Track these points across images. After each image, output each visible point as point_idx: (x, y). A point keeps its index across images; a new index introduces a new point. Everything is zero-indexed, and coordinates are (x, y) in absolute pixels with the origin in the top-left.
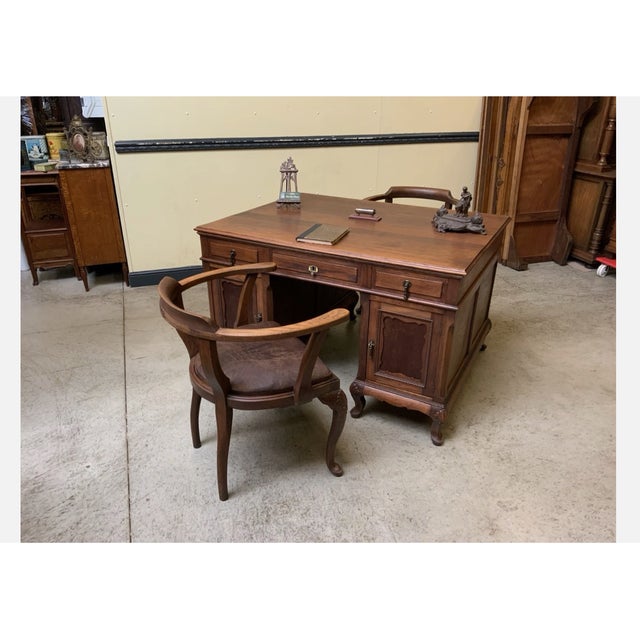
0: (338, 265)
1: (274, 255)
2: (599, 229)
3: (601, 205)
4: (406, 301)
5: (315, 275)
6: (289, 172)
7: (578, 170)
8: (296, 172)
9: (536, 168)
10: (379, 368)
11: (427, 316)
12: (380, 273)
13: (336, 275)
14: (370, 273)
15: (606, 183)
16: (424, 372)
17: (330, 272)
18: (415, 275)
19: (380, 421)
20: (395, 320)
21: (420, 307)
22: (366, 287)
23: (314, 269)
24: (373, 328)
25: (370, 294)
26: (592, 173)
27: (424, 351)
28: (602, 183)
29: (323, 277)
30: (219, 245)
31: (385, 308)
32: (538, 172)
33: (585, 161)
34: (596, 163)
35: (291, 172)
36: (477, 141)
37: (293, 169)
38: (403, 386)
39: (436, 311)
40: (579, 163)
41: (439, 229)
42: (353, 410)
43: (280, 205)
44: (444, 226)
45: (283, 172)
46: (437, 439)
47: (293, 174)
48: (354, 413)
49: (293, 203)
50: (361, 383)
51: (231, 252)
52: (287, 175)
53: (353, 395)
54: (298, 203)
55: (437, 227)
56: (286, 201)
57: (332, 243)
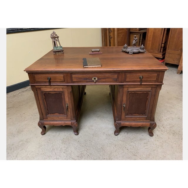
0: (107, 75)
1: (73, 76)
3: (140, 41)
4: (141, 85)
5: (96, 81)
7: (131, 31)
8: (58, 37)
10: (127, 114)
11: (149, 89)
12: (128, 75)
13: (107, 80)
14: (123, 76)
16: (147, 111)
17: (103, 79)
18: (145, 73)
19: (126, 134)
20: (134, 94)
21: (147, 86)
22: (122, 82)
23: (95, 79)
24: (125, 99)
25: (123, 85)
26: (136, 32)
27: (147, 103)
29: (99, 82)
31: (131, 89)
32: (121, 33)
35: (56, 38)
37: (56, 36)
38: (138, 119)
39: (154, 86)
41: (130, 53)
42: (115, 133)
43: (55, 53)
44: (132, 52)
45: (52, 38)
46: (151, 134)
47: (56, 39)
48: (116, 134)
49: (60, 51)
50: (119, 122)
51: (48, 78)
52: (54, 39)
53: (116, 128)
54: (62, 51)
55: (128, 53)
56: (57, 51)
57: (101, 65)
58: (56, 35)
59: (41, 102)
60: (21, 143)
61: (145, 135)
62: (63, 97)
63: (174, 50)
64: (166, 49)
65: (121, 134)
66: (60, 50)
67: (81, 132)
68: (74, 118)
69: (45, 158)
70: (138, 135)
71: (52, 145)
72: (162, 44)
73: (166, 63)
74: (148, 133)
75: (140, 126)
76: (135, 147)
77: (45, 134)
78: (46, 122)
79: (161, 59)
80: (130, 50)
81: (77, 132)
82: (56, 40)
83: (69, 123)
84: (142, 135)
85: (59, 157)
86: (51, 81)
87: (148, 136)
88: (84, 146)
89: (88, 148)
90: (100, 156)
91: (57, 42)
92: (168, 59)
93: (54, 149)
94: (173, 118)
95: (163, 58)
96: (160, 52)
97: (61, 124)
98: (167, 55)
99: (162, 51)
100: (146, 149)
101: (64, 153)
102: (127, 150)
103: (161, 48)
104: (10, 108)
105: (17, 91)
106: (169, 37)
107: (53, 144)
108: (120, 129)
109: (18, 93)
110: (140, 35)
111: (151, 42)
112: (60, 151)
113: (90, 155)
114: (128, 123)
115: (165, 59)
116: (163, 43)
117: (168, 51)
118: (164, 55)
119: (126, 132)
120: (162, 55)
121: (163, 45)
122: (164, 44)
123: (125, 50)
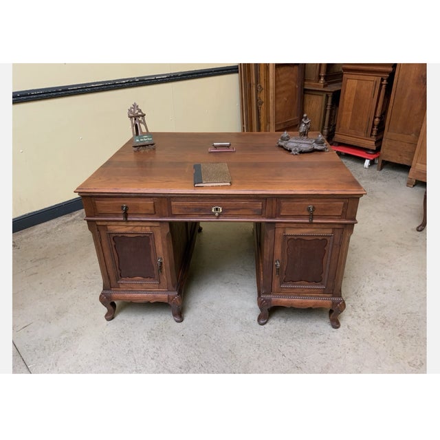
0: (242, 203)
1: (173, 203)
2: (326, 127)
3: (326, 110)
4: (311, 223)
5: (220, 215)
6: (137, 117)
7: (306, 87)
8: (143, 116)
9: (282, 89)
10: (284, 282)
11: (329, 232)
12: (284, 204)
13: (241, 212)
14: (274, 206)
15: (327, 95)
16: (325, 277)
17: (234, 209)
18: (319, 200)
19: (282, 321)
20: (298, 240)
21: (323, 226)
22: (272, 218)
23: (217, 209)
24: (278, 250)
25: (274, 223)
26: (317, 89)
27: (325, 259)
28: (325, 95)
29: (226, 216)
30: (106, 202)
31: (290, 232)
32: (284, 92)
33: (309, 80)
34: (318, 82)
35: (139, 116)
36: (238, 72)
37: (139, 114)
38: (306, 291)
39: (337, 226)
40: (306, 83)
41: (293, 152)
42: (259, 319)
43: (136, 149)
44: (297, 149)
45: (131, 117)
46: (335, 323)
47: (141, 119)
48: (262, 322)
49: (148, 145)
50: (268, 297)
51: (123, 207)
52: (135, 119)
53: (261, 308)
54: (152, 145)
55: (290, 151)
56: (142, 144)
57: (230, 183)
58: (140, 111)
59: (107, 253)
60: (63, 337)
61: (322, 326)
62: (151, 243)
63: (402, 133)
64: (383, 129)
65: (271, 321)
66: (147, 143)
67: (189, 317)
68: (174, 286)
69: (113, 369)
70: (307, 324)
71: (127, 342)
72: (375, 117)
73: (383, 161)
74: (329, 321)
75: (311, 306)
76: (298, 350)
77: (113, 318)
78: (115, 295)
79: (373, 150)
80: (295, 145)
81: (180, 315)
82: (140, 122)
83: (162, 296)
84: (317, 326)
85: (141, 368)
86: (128, 212)
87: (330, 327)
88: (194, 345)
89: (201, 350)
90: (227, 366)
91: (142, 126)
92: (388, 153)
93: (132, 351)
94: (385, 289)
95: (378, 150)
96: (371, 135)
97: (147, 300)
98: (385, 143)
99: (374, 133)
100: (322, 354)
101: (152, 359)
102: (283, 355)
103: (373, 127)
104: (40, 259)
105: (52, 221)
106: (391, 105)
107: (130, 340)
108: (268, 311)
109: (56, 226)
110: (327, 96)
111: (351, 113)
112: (144, 354)
113: (204, 365)
114: (286, 300)
115: (381, 152)
116: (378, 115)
117: (389, 133)
118: (379, 142)
119: (283, 317)
120: (376, 143)
121: (377, 120)
122: (379, 118)
123: (282, 144)
